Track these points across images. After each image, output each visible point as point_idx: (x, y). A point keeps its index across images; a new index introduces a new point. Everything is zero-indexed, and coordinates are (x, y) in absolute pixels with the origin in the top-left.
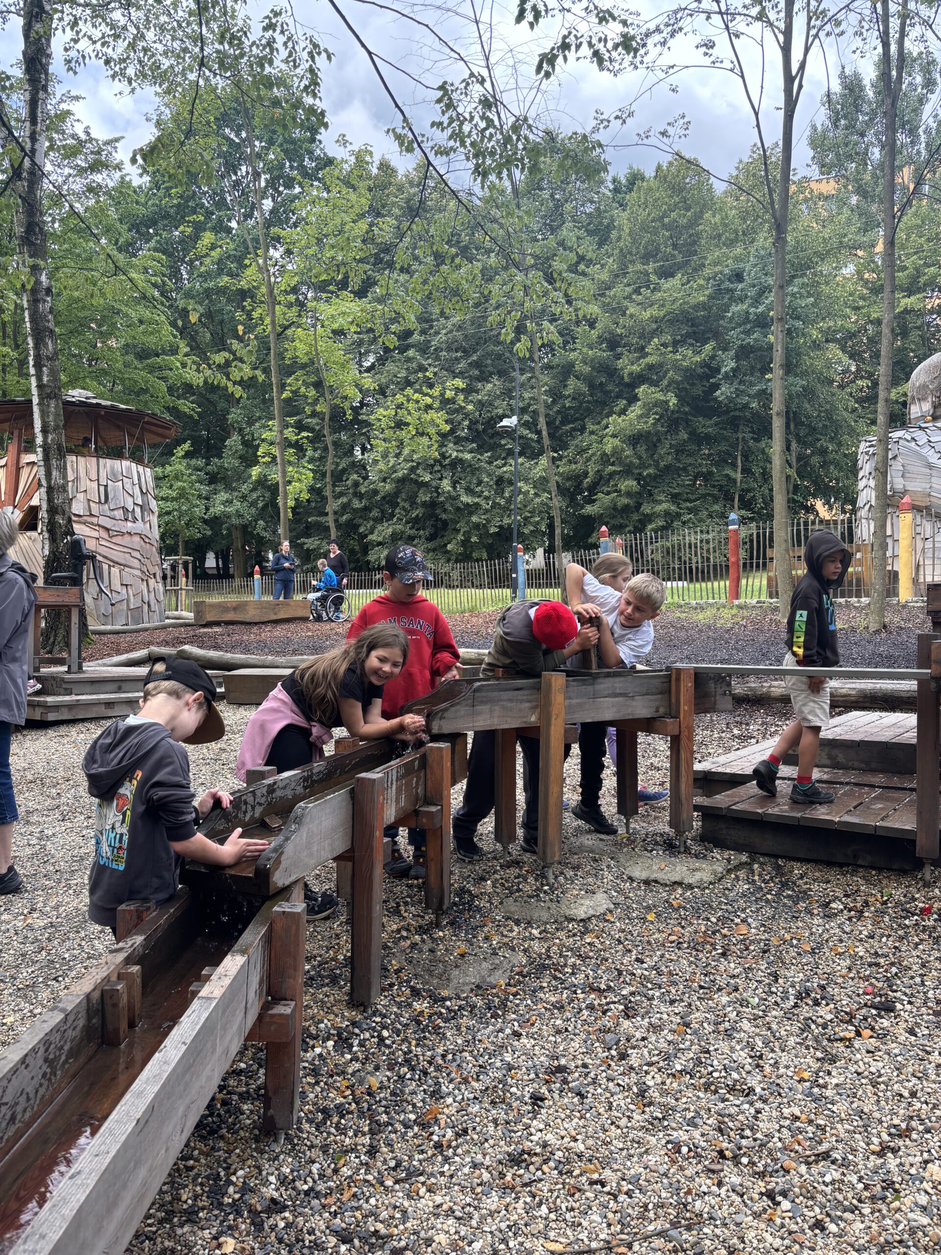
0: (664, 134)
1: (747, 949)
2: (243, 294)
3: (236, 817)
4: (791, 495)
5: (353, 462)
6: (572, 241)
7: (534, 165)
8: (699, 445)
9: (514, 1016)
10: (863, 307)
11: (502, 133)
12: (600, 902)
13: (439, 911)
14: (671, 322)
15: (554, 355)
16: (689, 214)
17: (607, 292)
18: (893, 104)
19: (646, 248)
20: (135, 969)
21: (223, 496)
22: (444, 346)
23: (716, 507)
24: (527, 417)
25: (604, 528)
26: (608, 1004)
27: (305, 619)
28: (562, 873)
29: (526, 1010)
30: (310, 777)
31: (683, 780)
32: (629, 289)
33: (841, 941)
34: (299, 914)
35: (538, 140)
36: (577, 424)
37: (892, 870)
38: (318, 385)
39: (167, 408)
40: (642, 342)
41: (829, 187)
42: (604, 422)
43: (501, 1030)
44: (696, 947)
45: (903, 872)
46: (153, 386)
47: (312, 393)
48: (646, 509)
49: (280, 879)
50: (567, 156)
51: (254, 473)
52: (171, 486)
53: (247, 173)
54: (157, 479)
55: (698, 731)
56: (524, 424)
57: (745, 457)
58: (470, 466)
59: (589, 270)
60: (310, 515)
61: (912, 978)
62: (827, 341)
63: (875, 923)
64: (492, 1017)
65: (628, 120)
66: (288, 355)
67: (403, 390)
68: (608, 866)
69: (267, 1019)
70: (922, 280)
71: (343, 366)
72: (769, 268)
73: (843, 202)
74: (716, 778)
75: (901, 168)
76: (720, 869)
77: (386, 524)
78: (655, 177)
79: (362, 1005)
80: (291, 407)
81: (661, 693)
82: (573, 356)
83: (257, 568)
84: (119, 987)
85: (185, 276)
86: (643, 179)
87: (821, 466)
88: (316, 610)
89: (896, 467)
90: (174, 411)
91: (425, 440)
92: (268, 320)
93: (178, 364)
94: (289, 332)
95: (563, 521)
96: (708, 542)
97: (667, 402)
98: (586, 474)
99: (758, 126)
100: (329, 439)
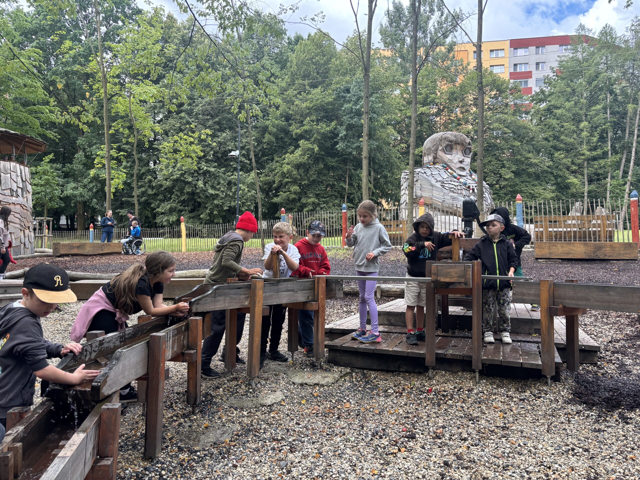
0: (313, 19)
1: (349, 414)
2: (88, 76)
3: (80, 358)
4: (371, 197)
5: (149, 169)
6: (268, 66)
7: (250, 27)
8: (329, 171)
9: (233, 457)
10: (404, 110)
11: (234, 9)
12: (279, 396)
13: (194, 405)
14: (316, 110)
15: (258, 122)
16: (325, 58)
17: (285, 92)
18: (417, 18)
19: (304, 72)
20: (19, 444)
21: (72, 185)
22: (200, 112)
23: (336, 201)
24: (244, 152)
25: (283, 209)
26: (282, 446)
27: (119, 253)
28: (259, 382)
29: (240, 453)
30: (124, 336)
31: (320, 332)
32: (295, 92)
33: (392, 407)
34: (117, 409)
35: (252, 15)
36: (270, 157)
37: (415, 373)
38: (130, 128)
39: (40, 135)
40: (302, 119)
41: (388, 53)
42: (283, 157)
43: (227, 465)
44: (325, 415)
45: (420, 373)
46: (31, 122)
47: (127, 132)
48: (304, 200)
49: (106, 391)
50: (267, 25)
51: (91, 173)
52: (41, 178)
53: (92, 12)
54: (32, 174)
55: (327, 309)
56: (242, 155)
57: (350, 178)
58: (214, 175)
59: (276, 81)
60: (124, 197)
61: (423, 422)
62: (388, 124)
63: (408, 398)
64: (222, 458)
65: (296, 11)
66: (113, 111)
67: (178, 133)
68: (283, 378)
69: (97, 468)
70: (429, 100)
71: (145, 119)
72: (362, 88)
73: (394, 61)
74: (335, 332)
75: (419, 48)
76: (337, 376)
77: (166, 203)
78: (308, 39)
79: (151, 458)
80: (115, 138)
81: (310, 289)
82: (268, 122)
83: (92, 225)
84: (9, 455)
85: (53, 63)
86: (302, 39)
87: (385, 184)
88: (126, 248)
89: (417, 185)
90: (44, 136)
91: (190, 160)
92: (102, 91)
93: (47, 111)
94: (114, 98)
95: (263, 205)
96: (332, 218)
97: (313, 149)
98: (274, 182)
99: (356, 21)
100: (136, 157)
